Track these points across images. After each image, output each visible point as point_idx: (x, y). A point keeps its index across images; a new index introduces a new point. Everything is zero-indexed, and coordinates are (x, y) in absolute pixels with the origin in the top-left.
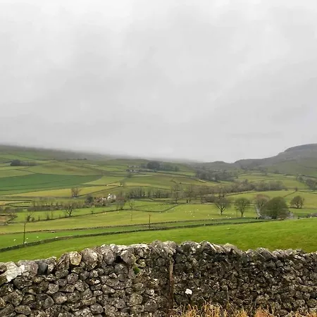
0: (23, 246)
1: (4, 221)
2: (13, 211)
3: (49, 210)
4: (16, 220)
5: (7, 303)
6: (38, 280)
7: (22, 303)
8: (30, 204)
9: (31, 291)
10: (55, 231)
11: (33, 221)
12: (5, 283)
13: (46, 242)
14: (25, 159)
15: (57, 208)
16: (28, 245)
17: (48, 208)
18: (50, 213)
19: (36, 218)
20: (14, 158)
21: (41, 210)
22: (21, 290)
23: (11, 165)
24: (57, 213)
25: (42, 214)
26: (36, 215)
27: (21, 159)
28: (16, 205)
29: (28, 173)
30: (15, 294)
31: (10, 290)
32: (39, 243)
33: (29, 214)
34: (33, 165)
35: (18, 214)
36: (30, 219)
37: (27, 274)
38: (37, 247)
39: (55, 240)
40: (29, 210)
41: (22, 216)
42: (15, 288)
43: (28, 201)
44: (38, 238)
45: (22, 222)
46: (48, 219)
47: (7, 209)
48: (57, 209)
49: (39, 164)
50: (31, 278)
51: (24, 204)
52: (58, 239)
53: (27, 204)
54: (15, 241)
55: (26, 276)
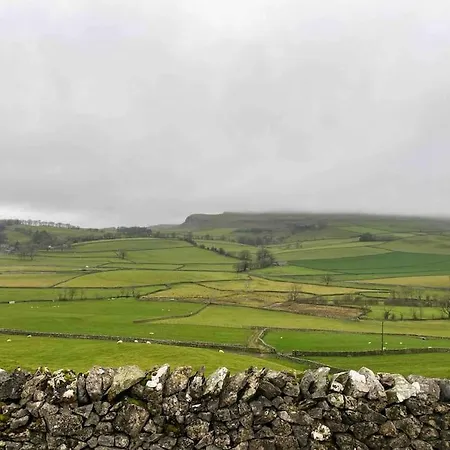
0: (381, 353)
1: (355, 315)
2: (366, 303)
3: (416, 306)
4: (369, 315)
5: (400, 431)
6: (440, 409)
7: (420, 437)
8: (388, 295)
9: (432, 422)
10: (427, 338)
11: (393, 319)
12: (395, 403)
13: (414, 351)
14: (379, 231)
15: (428, 303)
16: (389, 352)
17: (414, 303)
18: (417, 311)
19: (398, 316)
20: (364, 231)
21: (404, 305)
22: (417, 417)
23: (361, 241)
24: (429, 312)
25: (406, 311)
26: (398, 311)
27: (373, 232)
28: (369, 295)
29: (383, 252)
30: (409, 420)
31: (402, 414)
32: (402, 352)
33: (387, 308)
34: (389, 240)
35: (372, 308)
36: (389, 317)
37: (425, 397)
38: (401, 356)
39: (427, 351)
40: (386, 304)
41: (377, 311)
42: (409, 412)
43: (386, 291)
44: (401, 344)
45: (378, 319)
46: (415, 319)
47: (357, 299)
48: (428, 306)
49: (400, 238)
50: (430, 404)
51: (379, 295)
52: (431, 351)
53: (385, 295)
54: (370, 345)
55: (423, 400)
